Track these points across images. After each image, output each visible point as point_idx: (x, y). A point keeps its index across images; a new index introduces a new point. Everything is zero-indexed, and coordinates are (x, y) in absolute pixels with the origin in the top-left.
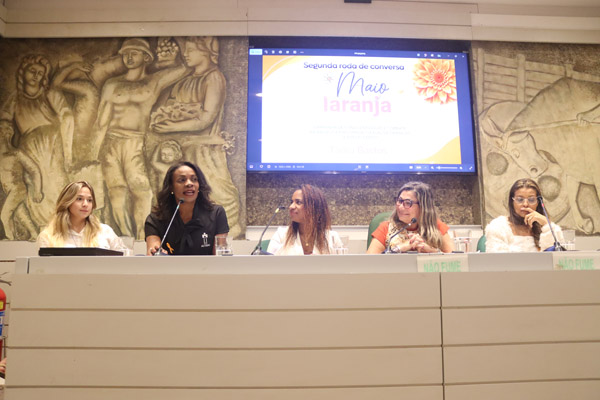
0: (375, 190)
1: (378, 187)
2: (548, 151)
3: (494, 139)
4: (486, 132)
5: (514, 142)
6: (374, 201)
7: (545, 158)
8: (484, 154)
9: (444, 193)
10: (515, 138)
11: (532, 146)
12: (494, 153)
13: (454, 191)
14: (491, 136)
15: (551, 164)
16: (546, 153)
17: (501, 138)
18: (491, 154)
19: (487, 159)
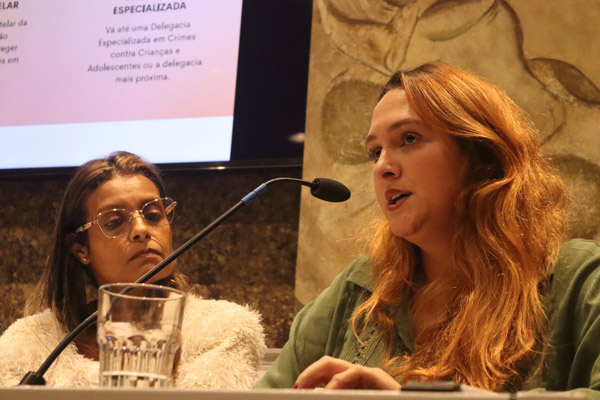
0: (19, 233)
1: (26, 225)
2: (571, 56)
3: (363, 31)
4: (333, 10)
5: (435, 38)
6: (10, 270)
7: (555, 85)
8: (318, 89)
9: (234, 240)
10: (441, 22)
11: (507, 46)
12: (356, 83)
13: (268, 231)
14: (352, 22)
15: (579, 109)
16: (561, 69)
17: (390, 27)
18: (341, 89)
19: (328, 109)
